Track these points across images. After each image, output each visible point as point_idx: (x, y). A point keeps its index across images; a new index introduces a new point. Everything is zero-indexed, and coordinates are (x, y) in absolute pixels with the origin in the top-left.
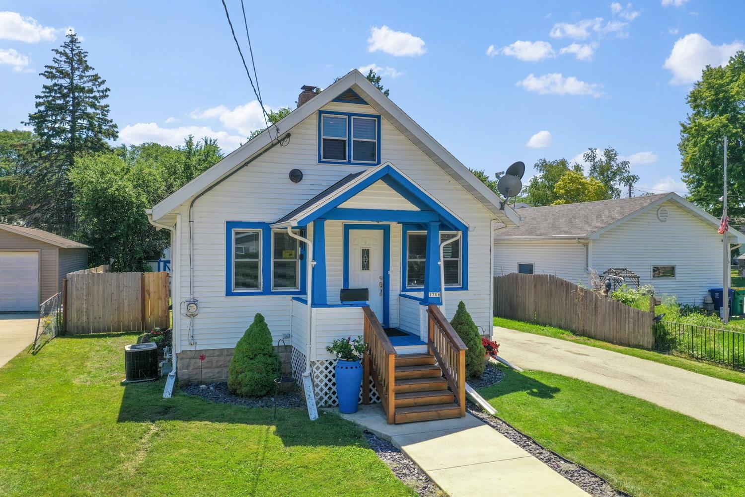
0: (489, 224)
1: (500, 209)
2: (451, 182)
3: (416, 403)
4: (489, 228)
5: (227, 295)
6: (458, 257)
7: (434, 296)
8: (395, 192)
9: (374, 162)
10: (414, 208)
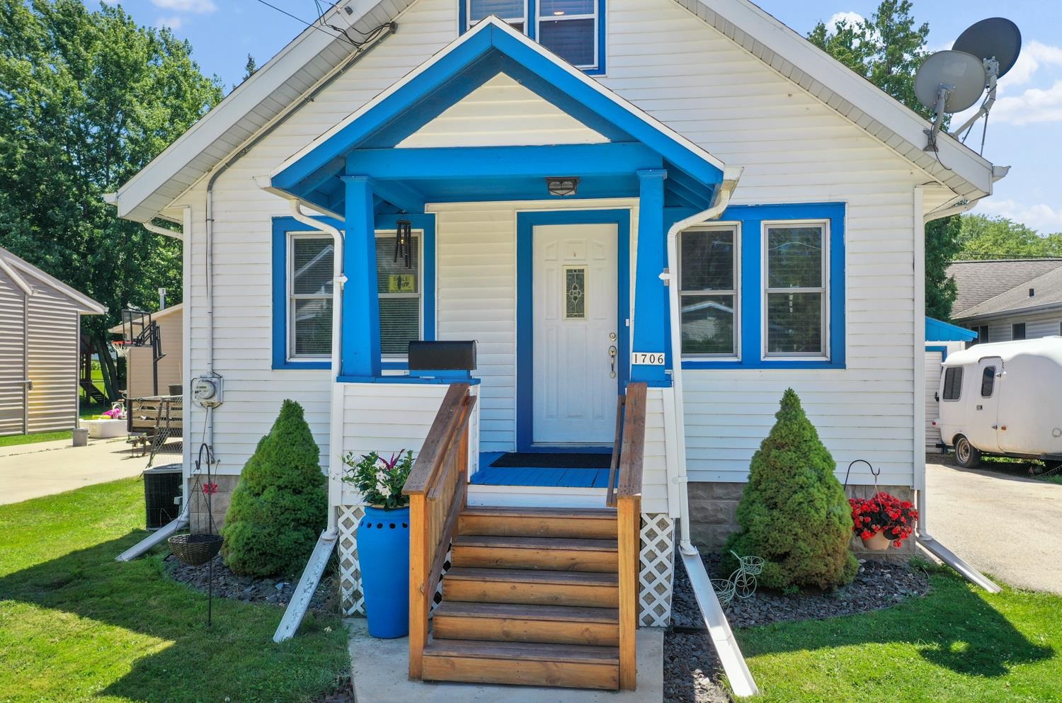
0: (909, 195)
1: (925, 149)
2: (794, 95)
3: (507, 634)
4: (910, 207)
5: (275, 367)
6: (819, 285)
7: (647, 362)
8: (541, 100)
9: (593, 66)
10: (594, 137)
